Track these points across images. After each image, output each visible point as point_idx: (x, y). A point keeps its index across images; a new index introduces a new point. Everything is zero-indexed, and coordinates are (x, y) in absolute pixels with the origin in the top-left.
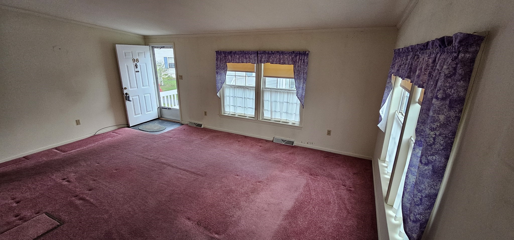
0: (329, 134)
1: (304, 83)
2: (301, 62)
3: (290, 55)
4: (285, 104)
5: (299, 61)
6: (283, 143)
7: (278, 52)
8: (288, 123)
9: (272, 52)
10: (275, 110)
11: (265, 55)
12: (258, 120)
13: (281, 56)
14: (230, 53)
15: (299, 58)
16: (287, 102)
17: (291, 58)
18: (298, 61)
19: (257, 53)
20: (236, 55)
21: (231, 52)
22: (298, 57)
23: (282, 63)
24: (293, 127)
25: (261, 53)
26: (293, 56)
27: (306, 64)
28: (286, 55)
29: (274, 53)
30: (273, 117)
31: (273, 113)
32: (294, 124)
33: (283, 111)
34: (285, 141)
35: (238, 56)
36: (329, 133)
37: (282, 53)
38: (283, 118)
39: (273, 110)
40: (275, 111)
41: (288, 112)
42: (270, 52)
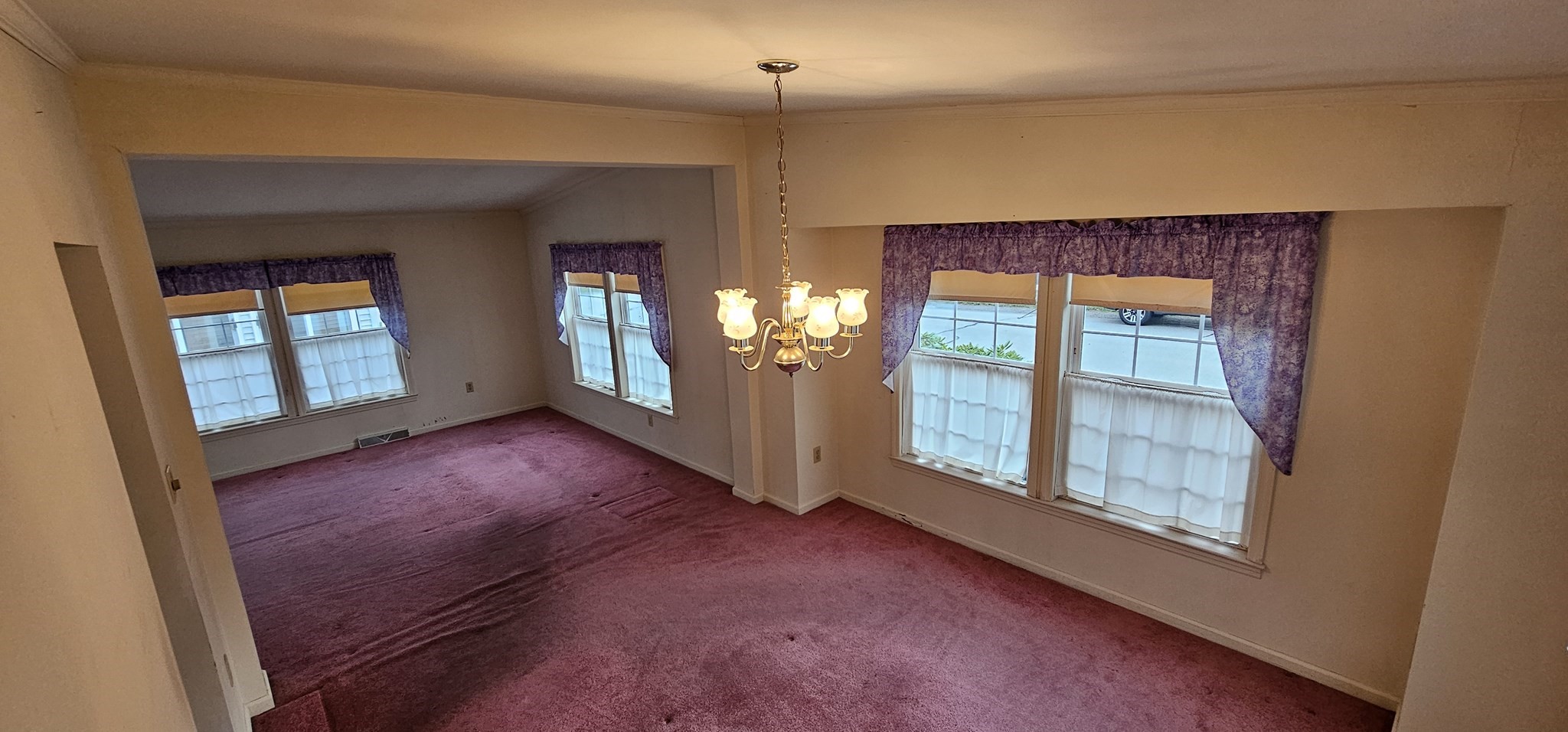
0: (470, 389)
1: (400, 310)
2: (384, 272)
3: (355, 264)
4: (362, 362)
5: (379, 272)
6: (386, 441)
7: (323, 259)
8: (379, 398)
9: (309, 259)
10: (338, 380)
11: (290, 269)
12: (301, 415)
13: (335, 267)
14: (170, 271)
15: (378, 266)
16: (365, 357)
17: (359, 268)
18: (375, 271)
19: (265, 265)
20: (191, 276)
21: (172, 269)
22: (374, 264)
23: (340, 279)
24: (393, 401)
25: (277, 265)
26: (363, 265)
27: (393, 275)
28: (346, 264)
29: (316, 262)
30: (338, 398)
31: (336, 389)
32: (394, 395)
33: (361, 378)
34: (388, 435)
35: (199, 278)
36: (470, 387)
37: (337, 260)
38: (366, 391)
39: (334, 382)
40: (339, 384)
41: (371, 376)
42: (306, 261)
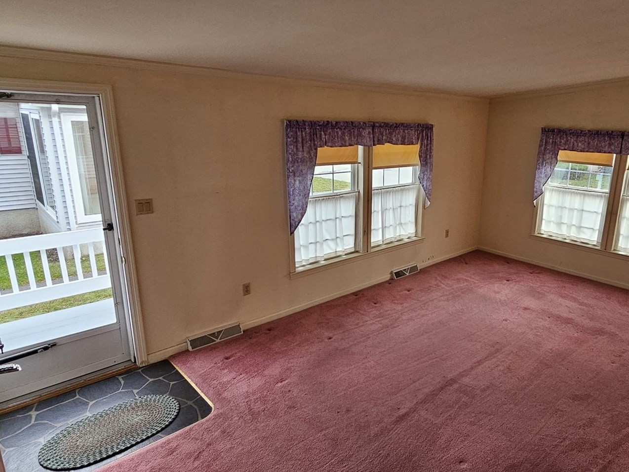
2: (427, 140)
3: (415, 130)
4: (399, 210)
6: (408, 274)
8: (403, 239)
14: (327, 125)
16: (401, 207)
17: (417, 134)
18: (424, 138)
20: (336, 130)
24: (414, 242)
26: (419, 132)
30: (385, 238)
35: (340, 133)
36: (447, 234)
39: (384, 225)
41: (402, 222)
